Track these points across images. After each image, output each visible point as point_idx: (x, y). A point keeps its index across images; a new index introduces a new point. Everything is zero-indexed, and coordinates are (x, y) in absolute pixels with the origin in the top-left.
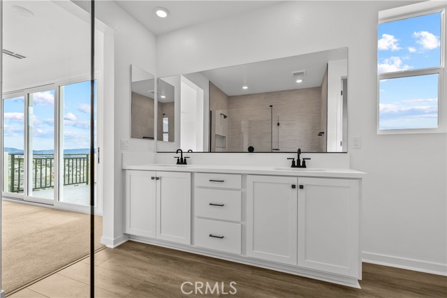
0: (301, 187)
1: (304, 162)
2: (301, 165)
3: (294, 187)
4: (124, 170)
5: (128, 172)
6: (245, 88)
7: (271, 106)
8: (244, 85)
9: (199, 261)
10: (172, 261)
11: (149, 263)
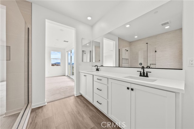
0: (132, 90)
1: (147, 74)
2: (145, 75)
3: (128, 88)
4: (79, 72)
5: (80, 73)
6: (136, 37)
7: (147, 43)
8: (136, 36)
9: (94, 110)
10: (86, 107)
11: (79, 105)
